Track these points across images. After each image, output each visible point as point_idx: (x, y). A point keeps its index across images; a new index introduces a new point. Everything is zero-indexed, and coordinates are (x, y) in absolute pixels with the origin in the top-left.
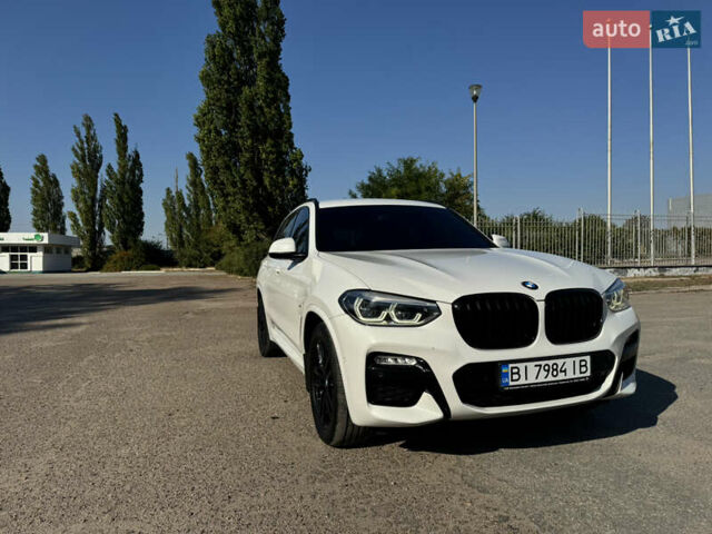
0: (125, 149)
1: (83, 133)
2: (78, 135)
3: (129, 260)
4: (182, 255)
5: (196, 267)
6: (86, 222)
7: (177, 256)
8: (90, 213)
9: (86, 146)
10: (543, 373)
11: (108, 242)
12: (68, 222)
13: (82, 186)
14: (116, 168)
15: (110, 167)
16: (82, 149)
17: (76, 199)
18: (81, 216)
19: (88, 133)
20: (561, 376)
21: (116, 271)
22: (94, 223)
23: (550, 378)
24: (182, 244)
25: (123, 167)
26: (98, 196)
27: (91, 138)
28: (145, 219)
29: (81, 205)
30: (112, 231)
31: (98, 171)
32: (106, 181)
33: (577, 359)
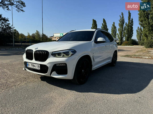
0: (130, 19)
1: (121, 16)
2: (120, 17)
3: (127, 43)
4: (140, 43)
5: (143, 45)
6: (120, 35)
7: (139, 43)
8: (121, 33)
9: (122, 19)
10: (32, 66)
11: (124, 40)
12: (117, 35)
13: (120, 28)
14: (127, 23)
15: (126, 23)
16: (121, 20)
17: (119, 31)
18: (120, 34)
19: (122, 16)
20: (35, 68)
21: (124, 46)
22: (122, 35)
23: (33, 67)
24: (140, 40)
25: (129, 23)
26: (123, 30)
27: (123, 17)
28: (133, 34)
29: (120, 32)
30: (125, 37)
31: (124, 24)
32: (125, 26)
33: (38, 65)
